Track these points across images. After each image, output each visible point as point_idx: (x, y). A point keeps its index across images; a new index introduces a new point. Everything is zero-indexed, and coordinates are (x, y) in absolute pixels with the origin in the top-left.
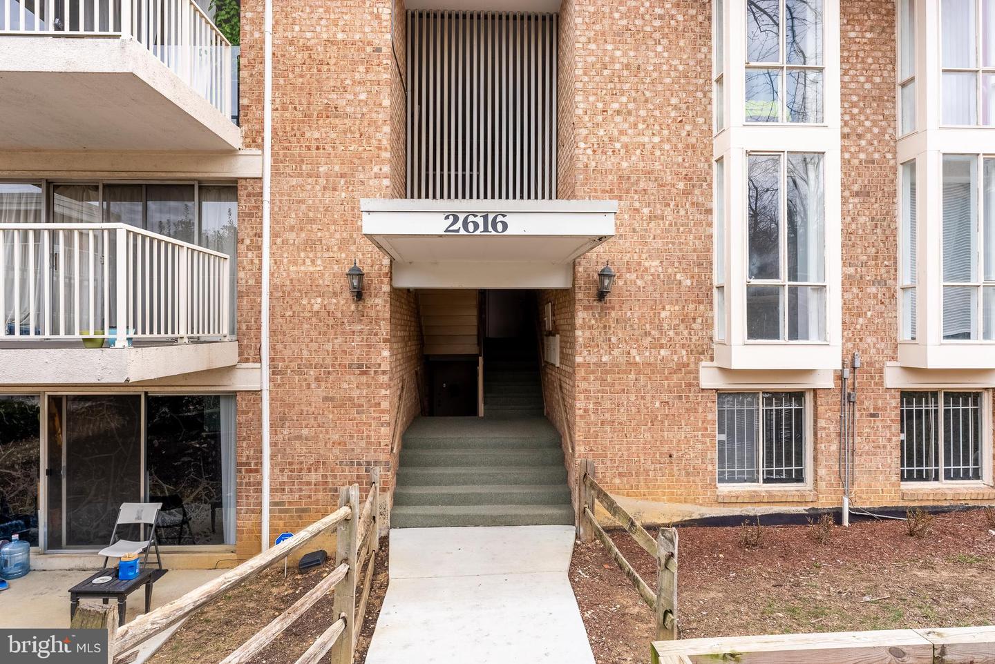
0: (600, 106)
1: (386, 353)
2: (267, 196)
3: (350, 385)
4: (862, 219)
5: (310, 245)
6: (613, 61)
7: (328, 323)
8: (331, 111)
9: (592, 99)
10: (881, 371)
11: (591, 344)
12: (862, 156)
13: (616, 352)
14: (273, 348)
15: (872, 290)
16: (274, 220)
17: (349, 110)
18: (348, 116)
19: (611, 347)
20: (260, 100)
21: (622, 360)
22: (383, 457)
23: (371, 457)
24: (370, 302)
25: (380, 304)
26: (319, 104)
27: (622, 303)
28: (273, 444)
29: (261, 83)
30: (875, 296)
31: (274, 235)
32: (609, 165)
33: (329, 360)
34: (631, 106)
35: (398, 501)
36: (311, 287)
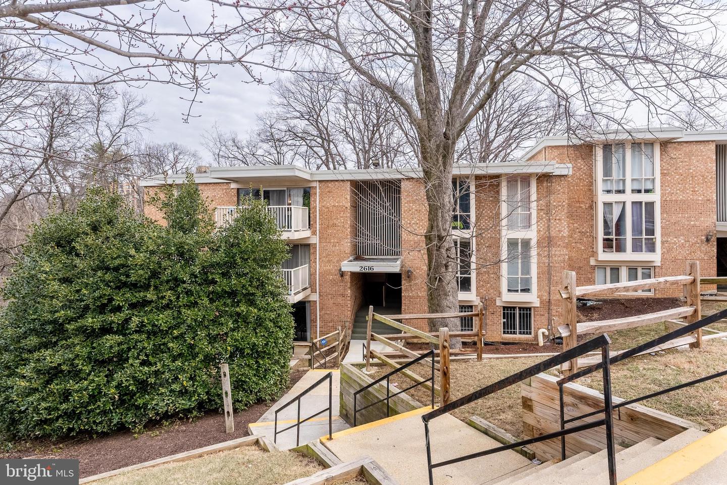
0: (409, 222)
1: (349, 291)
2: (318, 249)
3: (340, 300)
4: (489, 254)
5: (329, 261)
6: (412, 209)
7: (334, 283)
8: (334, 225)
9: (406, 220)
10: (495, 300)
11: (406, 290)
12: (489, 235)
13: (413, 293)
14: (319, 289)
15: (492, 276)
16: (319, 255)
17: (339, 224)
18: (338, 226)
19: (412, 291)
20: (316, 222)
21: (415, 295)
22: (349, 320)
23: (346, 320)
24: (345, 277)
25: (348, 278)
26: (331, 223)
27: (415, 278)
28: (320, 315)
29: (316, 217)
30: (493, 278)
31: (320, 259)
32: (411, 239)
33: (334, 293)
34: (418, 222)
35: (353, 332)
36: (330, 273)
